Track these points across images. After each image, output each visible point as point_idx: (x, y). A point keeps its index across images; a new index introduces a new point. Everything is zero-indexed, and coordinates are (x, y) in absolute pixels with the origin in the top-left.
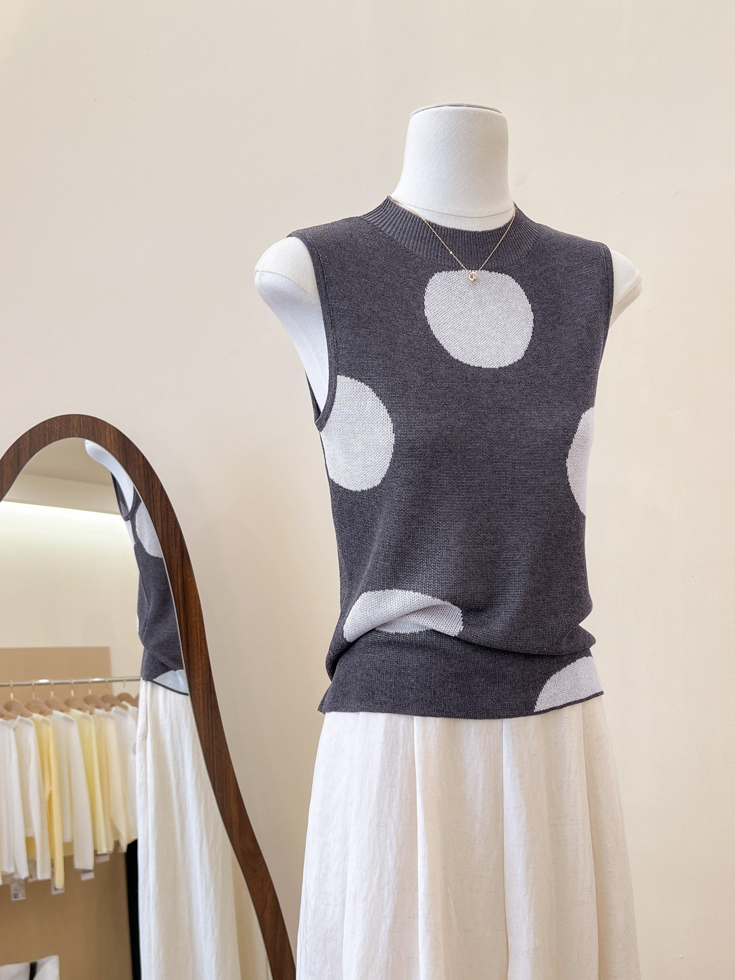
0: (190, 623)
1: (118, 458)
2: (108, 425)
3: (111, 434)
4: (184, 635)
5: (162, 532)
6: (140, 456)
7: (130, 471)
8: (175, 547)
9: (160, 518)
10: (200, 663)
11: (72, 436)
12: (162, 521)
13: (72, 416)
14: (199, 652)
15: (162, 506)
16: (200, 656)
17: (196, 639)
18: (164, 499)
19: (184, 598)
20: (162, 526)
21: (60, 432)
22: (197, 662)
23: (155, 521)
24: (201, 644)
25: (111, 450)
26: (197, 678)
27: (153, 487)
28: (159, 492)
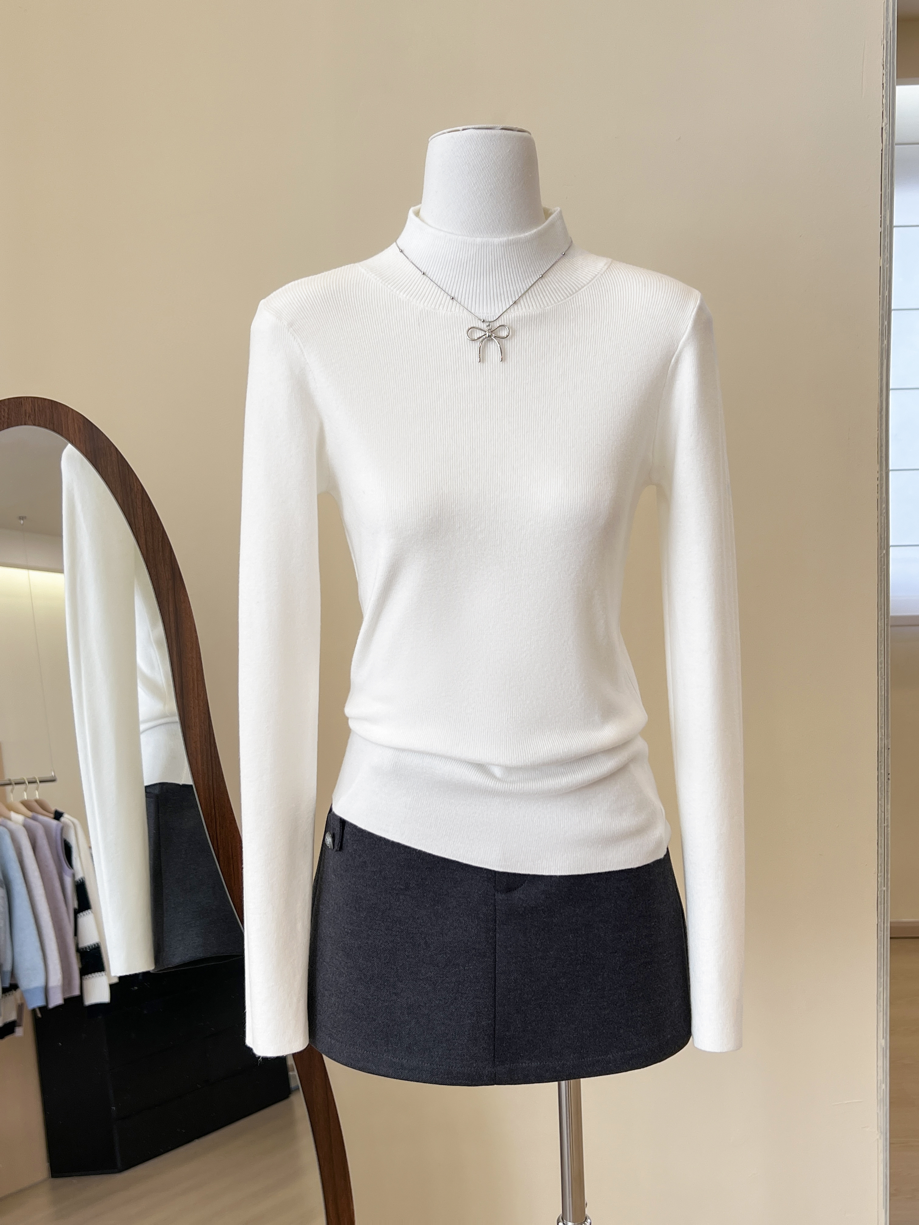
1: (84, 453)
2: (70, 410)
3: (74, 422)
4: (177, 676)
6: (112, 448)
7: (101, 469)
8: (164, 566)
9: (142, 528)
10: (197, 710)
11: (23, 423)
12: (145, 531)
13: (24, 399)
14: (196, 695)
15: (144, 513)
16: (197, 701)
17: (191, 680)
18: (146, 504)
21: (8, 419)
23: (136, 532)
24: (198, 686)
26: (193, 728)
27: (132, 490)
28: (140, 497)
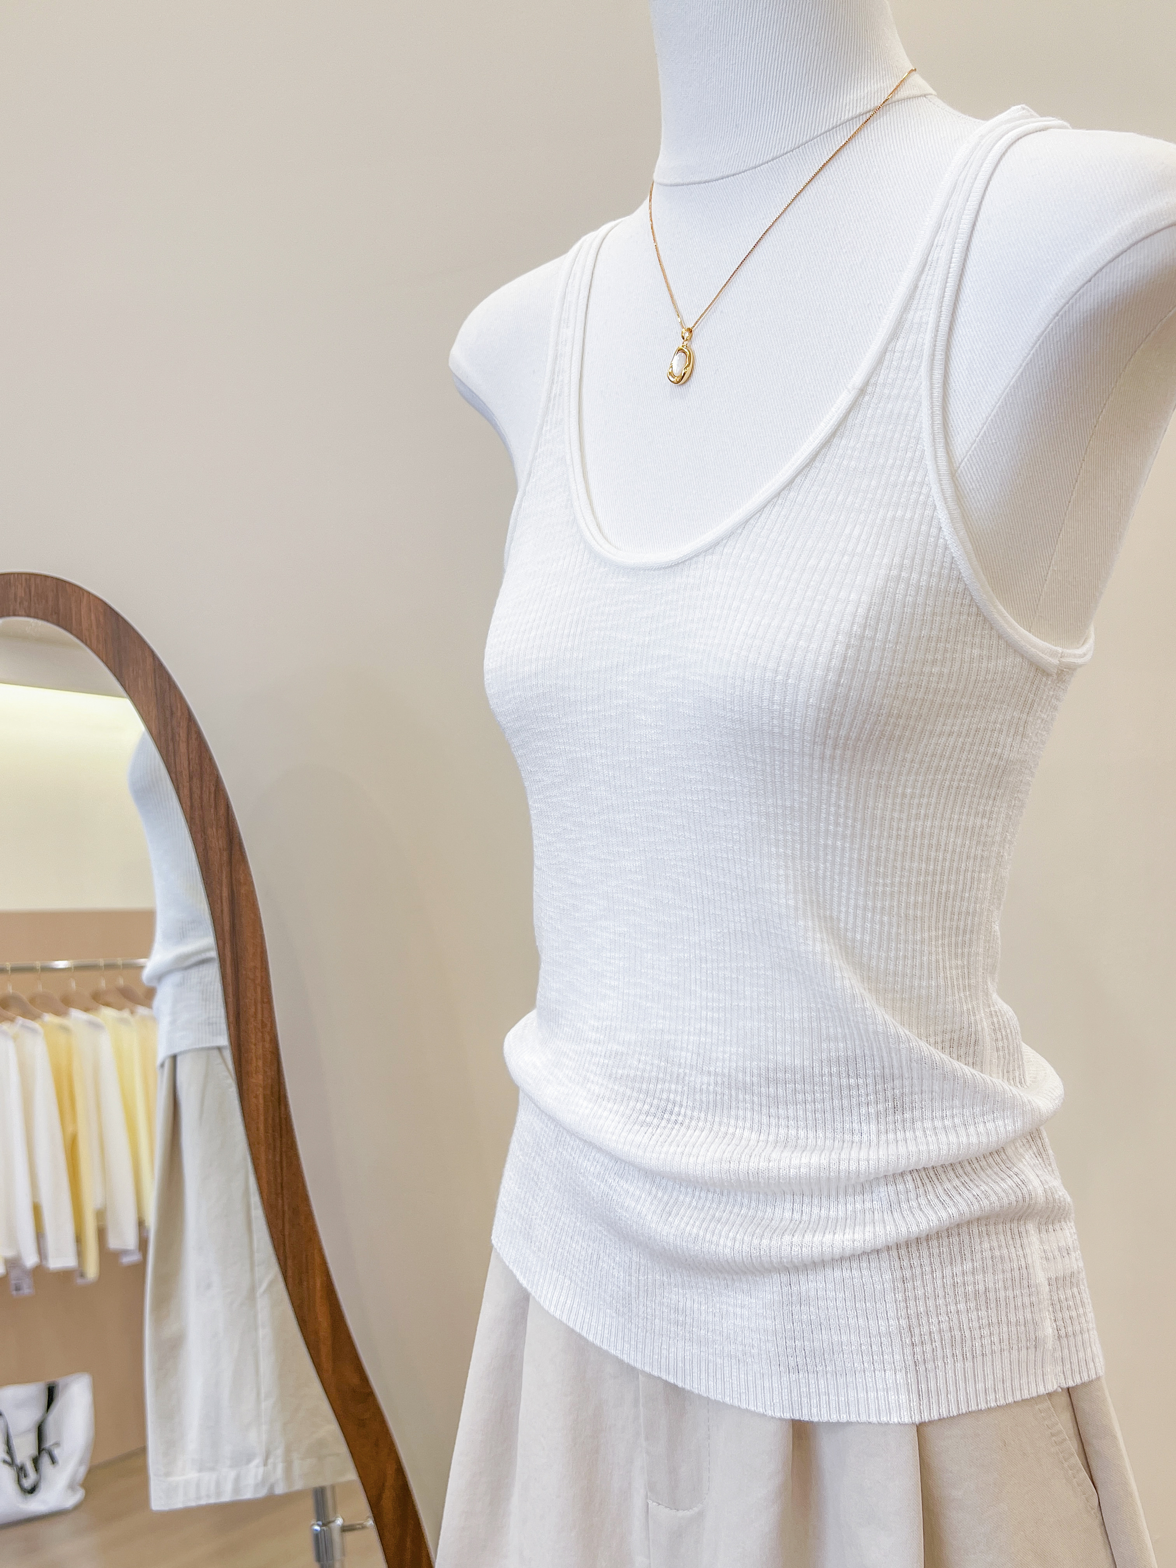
0: (244, 972)
3: (90, 611)
5: (191, 798)
6: (148, 654)
7: (127, 682)
8: (216, 828)
9: (185, 773)
12: (191, 778)
15: (190, 751)
17: (253, 1001)
18: (194, 736)
19: (233, 926)
20: (191, 789)
22: (255, 1045)
23: (177, 780)
25: (91, 642)
27: (172, 713)
28: (184, 724)
